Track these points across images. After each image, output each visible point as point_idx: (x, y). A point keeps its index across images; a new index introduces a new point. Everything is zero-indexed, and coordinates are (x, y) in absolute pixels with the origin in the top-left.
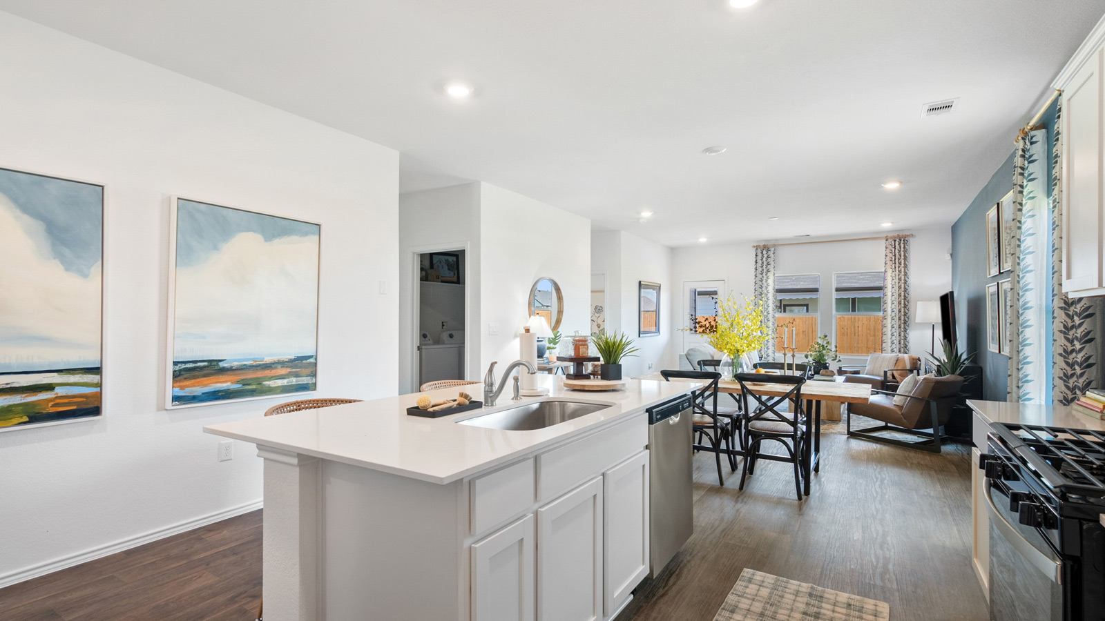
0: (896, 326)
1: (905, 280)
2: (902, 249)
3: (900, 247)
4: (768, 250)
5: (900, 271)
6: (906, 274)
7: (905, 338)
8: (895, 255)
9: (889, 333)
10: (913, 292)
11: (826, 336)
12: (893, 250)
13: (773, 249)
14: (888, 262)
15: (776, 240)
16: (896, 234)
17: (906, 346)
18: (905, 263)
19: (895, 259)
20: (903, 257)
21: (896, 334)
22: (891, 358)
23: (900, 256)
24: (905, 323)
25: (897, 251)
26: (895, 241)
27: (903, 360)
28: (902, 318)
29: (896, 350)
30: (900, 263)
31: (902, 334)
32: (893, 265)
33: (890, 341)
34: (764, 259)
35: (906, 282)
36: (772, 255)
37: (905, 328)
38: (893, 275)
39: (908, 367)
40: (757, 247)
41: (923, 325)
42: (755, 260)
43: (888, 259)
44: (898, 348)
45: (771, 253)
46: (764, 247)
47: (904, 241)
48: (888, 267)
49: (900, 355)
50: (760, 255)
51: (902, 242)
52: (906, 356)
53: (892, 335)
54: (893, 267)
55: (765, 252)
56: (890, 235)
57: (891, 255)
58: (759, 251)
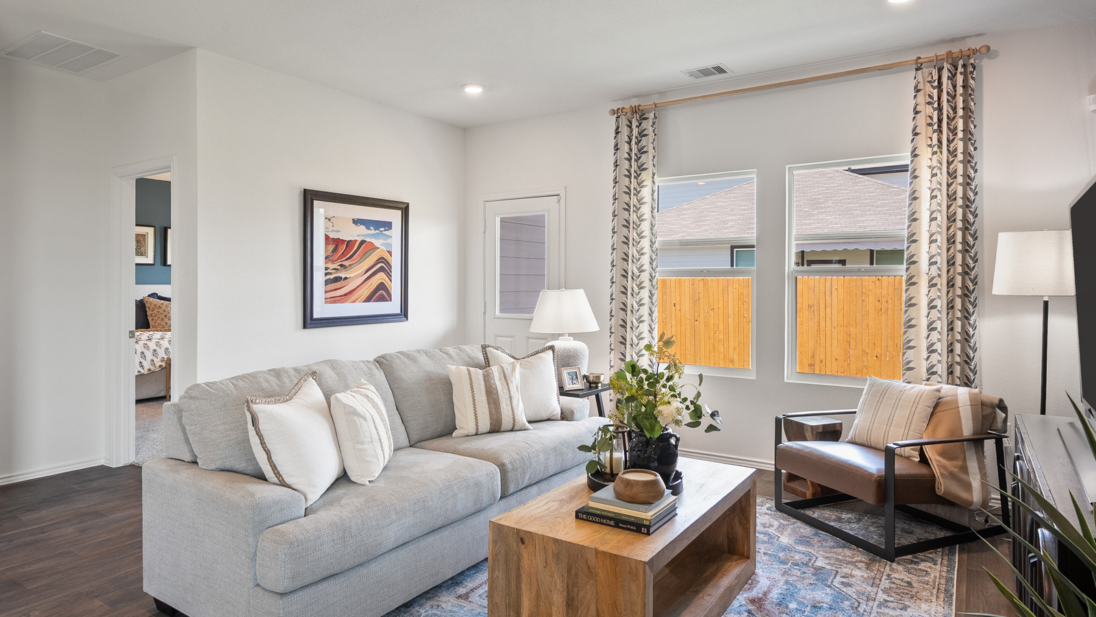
0: (941, 303)
1: (966, 176)
2: (960, 90)
3: (955, 87)
4: (643, 118)
5: (953, 153)
6: (968, 160)
7: (967, 338)
8: (940, 109)
9: (924, 323)
10: (987, 206)
11: (668, 343)
12: (935, 92)
13: (651, 116)
14: (922, 128)
15: (662, 93)
16: (942, 51)
17: (967, 360)
18: (966, 130)
19: (940, 121)
20: (960, 112)
21: (941, 325)
22: (920, 396)
23: (954, 109)
24: (967, 292)
25: (945, 97)
26: (940, 70)
27: (954, 404)
28: (959, 281)
29: (941, 369)
30: (953, 131)
31: (958, 325)
32: (935, 136)
33: (924, 344)
34: (634, 140)
35: (968, 181)
36: (650, 131)
37: (964, 309)
38: (935, 163)
39: (967, 430)
40: (617, 113)
41: (1015, 302)
42: (613, 142)
43: (922, 119)
44: (945, 366)
45: (647, 125)
46: (635, 110)
47: (964, 66)
48: (922, 142)
49: (947, 389)
50: (625, 131)
51: (960, 69)
52: (963, 393)
53: (931, 328)
54: (935, 141)
55: (635, 123)
56: (927, 54)
57: (929, 109)
58: (624, 121)
